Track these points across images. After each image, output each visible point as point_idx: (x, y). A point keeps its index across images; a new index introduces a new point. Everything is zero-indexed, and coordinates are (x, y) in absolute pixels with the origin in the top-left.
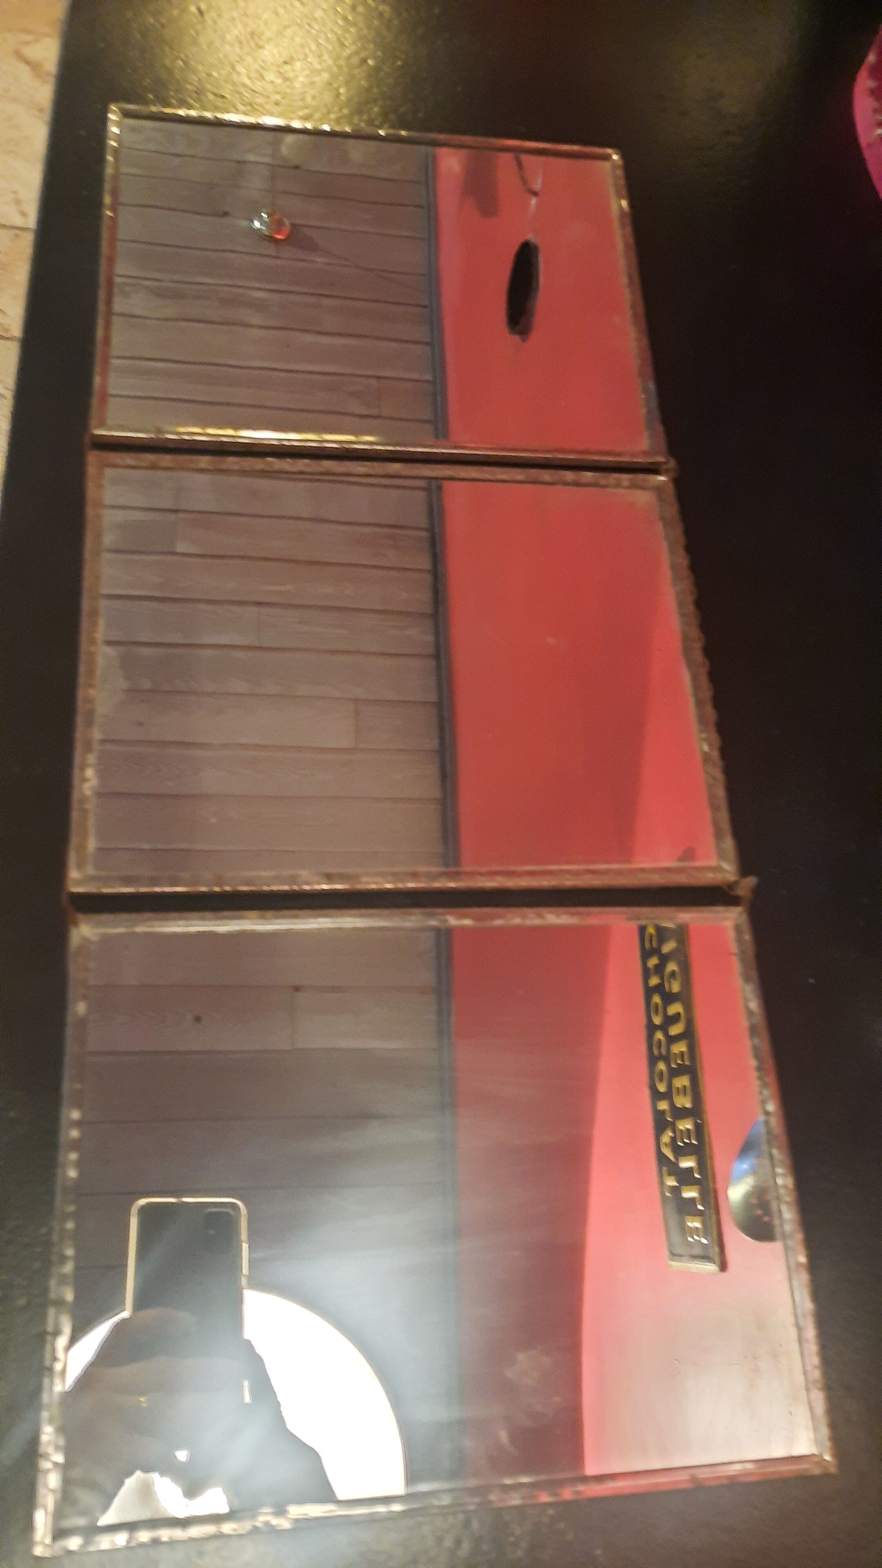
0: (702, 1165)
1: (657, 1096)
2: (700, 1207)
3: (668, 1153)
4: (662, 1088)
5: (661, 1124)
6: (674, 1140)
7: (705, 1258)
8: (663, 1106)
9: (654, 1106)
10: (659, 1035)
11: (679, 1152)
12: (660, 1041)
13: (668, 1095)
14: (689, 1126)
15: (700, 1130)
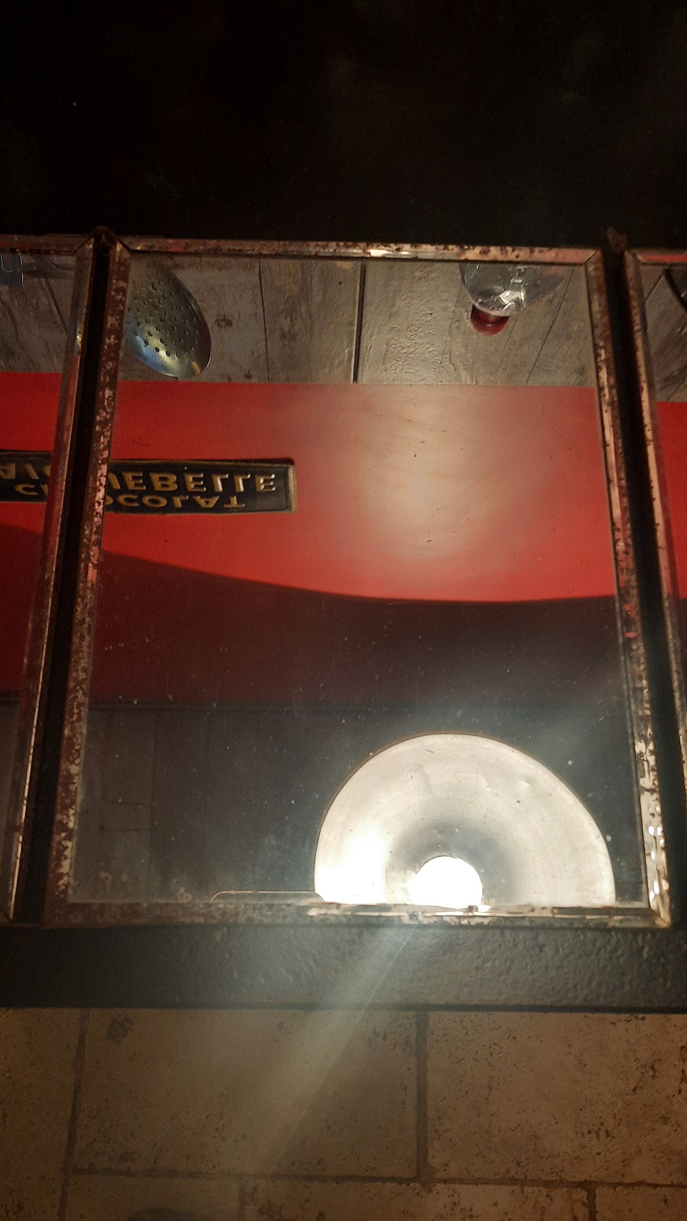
0: (220, 471)
1: (170, 508)
2: (249, 476)
3: (214, 500)
4: (164, 502)
5: (191, 506)
6: (203, 495)
7: (283, 476)
8: (178, 501)
9: (178, 510)
10: (121, 499)
11: (211, 492)
12: (125, 499)
13: (169, 495)
14: (190, 478)
15: (193, 469)
